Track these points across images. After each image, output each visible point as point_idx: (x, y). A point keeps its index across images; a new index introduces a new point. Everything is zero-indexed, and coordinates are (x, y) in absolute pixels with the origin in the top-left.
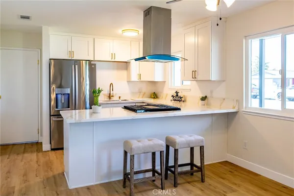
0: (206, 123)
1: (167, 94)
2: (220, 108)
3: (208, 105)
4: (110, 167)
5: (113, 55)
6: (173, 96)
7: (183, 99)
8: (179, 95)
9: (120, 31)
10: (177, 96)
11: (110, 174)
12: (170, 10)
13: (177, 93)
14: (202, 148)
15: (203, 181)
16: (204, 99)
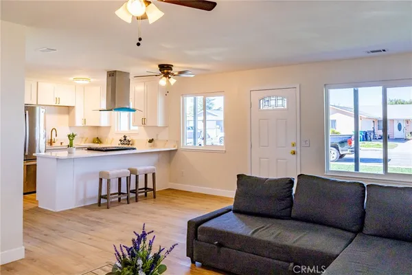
0: (154, 158)
1: (113, 139)
2: (164, 147)
3: (154, 146)
4: (85, 195)
5: (58, 99)
6: (120, 140)
7: (131, 143)
8: (127, 138)
9: (71, 79)
10: (125, 140)
11: (85, 200)
12: (129, 73)
13: (125, 137)
14: (154, 174)
15: (155, 197)
16: (151, 141)
